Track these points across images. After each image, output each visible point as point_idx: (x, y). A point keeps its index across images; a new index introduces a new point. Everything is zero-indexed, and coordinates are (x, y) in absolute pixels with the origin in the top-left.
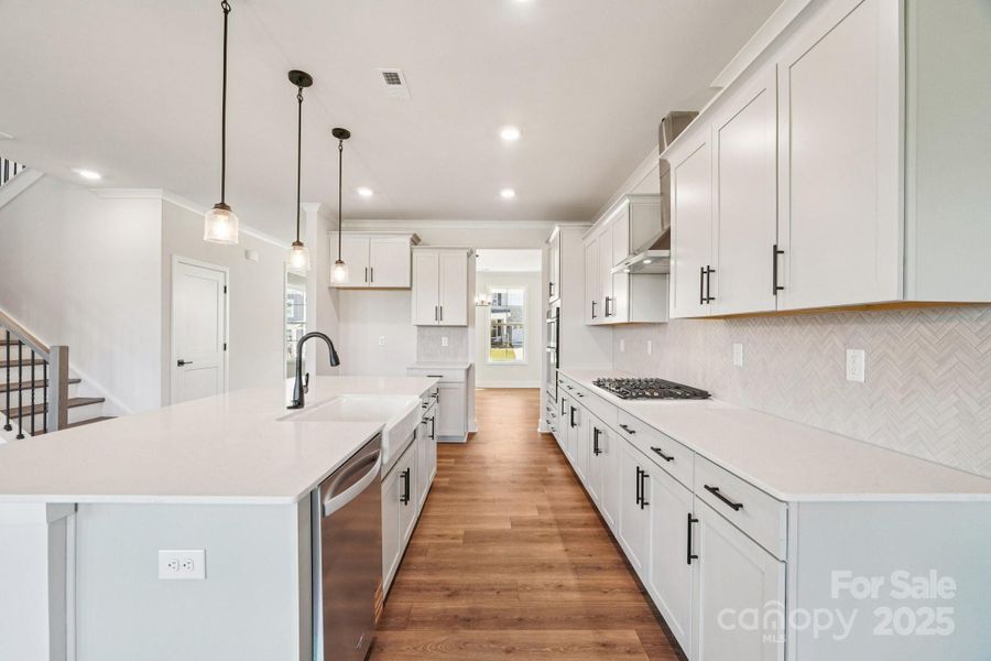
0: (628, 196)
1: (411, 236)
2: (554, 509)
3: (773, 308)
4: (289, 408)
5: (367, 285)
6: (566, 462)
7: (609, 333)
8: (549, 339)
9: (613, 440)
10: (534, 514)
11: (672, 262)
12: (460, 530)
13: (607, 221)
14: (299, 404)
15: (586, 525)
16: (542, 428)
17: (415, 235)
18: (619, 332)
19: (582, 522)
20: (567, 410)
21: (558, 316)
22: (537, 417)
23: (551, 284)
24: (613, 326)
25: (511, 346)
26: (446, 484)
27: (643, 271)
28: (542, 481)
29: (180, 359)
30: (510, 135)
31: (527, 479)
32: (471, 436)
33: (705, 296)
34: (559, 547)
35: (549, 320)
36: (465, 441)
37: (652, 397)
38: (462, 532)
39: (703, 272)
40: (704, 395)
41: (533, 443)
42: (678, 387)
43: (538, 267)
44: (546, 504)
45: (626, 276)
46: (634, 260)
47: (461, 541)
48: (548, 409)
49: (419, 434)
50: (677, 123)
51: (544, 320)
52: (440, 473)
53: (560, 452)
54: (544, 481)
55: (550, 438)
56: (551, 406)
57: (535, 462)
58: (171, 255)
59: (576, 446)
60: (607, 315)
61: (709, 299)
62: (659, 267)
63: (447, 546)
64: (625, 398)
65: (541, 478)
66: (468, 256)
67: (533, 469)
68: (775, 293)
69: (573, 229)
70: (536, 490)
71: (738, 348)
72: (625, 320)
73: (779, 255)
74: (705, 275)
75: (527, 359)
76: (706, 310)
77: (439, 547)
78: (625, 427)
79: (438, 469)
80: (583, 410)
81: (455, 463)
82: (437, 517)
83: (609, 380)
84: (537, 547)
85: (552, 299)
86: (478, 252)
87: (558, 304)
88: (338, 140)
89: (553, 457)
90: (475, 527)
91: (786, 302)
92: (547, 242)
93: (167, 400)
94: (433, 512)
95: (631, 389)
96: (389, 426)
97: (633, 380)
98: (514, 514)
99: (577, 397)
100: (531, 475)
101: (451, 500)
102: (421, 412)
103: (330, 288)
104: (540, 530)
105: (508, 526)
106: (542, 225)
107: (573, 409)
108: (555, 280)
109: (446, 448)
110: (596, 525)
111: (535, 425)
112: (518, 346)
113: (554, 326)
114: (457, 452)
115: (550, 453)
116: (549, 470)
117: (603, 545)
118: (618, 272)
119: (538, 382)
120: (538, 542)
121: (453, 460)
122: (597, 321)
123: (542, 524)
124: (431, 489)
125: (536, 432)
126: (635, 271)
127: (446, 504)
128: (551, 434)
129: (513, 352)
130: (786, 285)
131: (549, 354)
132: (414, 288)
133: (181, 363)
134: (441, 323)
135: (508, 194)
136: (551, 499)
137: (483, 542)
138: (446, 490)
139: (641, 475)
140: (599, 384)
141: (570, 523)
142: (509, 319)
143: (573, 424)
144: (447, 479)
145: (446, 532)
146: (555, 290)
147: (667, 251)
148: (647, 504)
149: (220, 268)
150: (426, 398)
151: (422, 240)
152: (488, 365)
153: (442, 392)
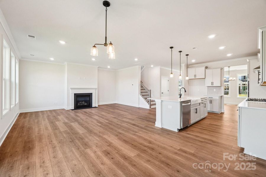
1: (205, 67)
5: (195, 78)
14: (180, 97)
21: (249, 83)
32: (222, 113)
36: (219, 113)
58: (161, 76)
86: (224, 68)
87: (249, 80)
102: (201, 101)
132: (206, 78)
133: (162, 93)
134: (213, 86)
150: (203, 99)
151: (209, 67)
152: (238, 98)
153: (212, 101)
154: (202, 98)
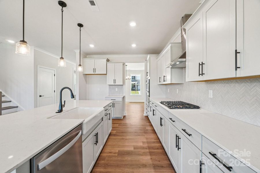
0: (171, 43)
1: (106, 59)
2: (148, 143)
3: (234, 76)
4: (57, 113)
5: (94, 73)
6: (152, 125)
7: (164, 87)
8: (147, 89)
9: (167, 122)
10: (141, 144)
11: (187, 63)
12: (117, 150)
13: (164, 52)
14: (61, 111)
15: (158, 149)
16: (145, 114)
17: (108, 59)
18: (168, 86)
19: (157, 148)
20: (152, 110)
21: (149, 82)
22: (144, 111)
23: (147, 73)
24: (166, 85)
25: (138, 90)
26: (115, 133)
27: (176, 67)
28: (144, 132)
29: (40, 95)
30: (133, 24)
31: (140, 131)
32: (124, 116)
33: (201, 73)
34: (149, 157)
35: (147, 83)
36: (122, 118)
37: (180, 108)
38: (117, 151)
39: (200, 65)
40: (198, 107)
41: (142, 119)
42: (188, 104)
43: (143, 69)
44: (145, 140)
45: (170, 69)
46: (173, 63)
47: (117, 155)
48: (147, 109)
49: (104, 119)
50: (186, 17)
51: (145, 83)
52: (113, 129)
53: (150, 122)
54: (145, 132)
55: (147, 117)
56: (147, 108)
57: (142, 125)
58: (37, 65)
59: (155, 121)
60: (164, 81)
61: (202, 74)
62: (182, 65)
63: (112, 156)
64: (171, 108)
65: (144, 131)
66: (123, 65)
67: (141, 128)
68: (236, 70)
69: (153, 56)
70: (142, 135)
71: (211, 92)
72: (170, 83)
73: (238, 54)
74: (201, 66)
75: (141, 94)
76: (201, 78)
77: (110, 157)
78: (171, 119)
79: (113, 128)
80: (156, 110)
81: (118, 126)
82: (110, 145)
83: (165, 102)
84: (141, 157)
85: (148, 77)
86: (126, 64)
87: (149, 78)
88: (79, 27)
89: (148, 124)
90: (122, 149)
91: (240, 74)
92: (146, 60)
93: (36, 106)
94: (109, 143)
95: (173, 105)
96: (86, 120)
97: (173, 102)
98: (135, 144)
99: (155, 106)
100: (141, 130)
101: (116, 139)
102: (104, 112)
103: (83, 74)
104: (143, 151)
105: (132, 149)
106: (144, 56)
107: (154, 110)
108: (148, 71)
109: (116, 121)
110: (161, 149)
111: (143, 113)
112: (140, 90)
113: (148, 85)
114: (120, 122)
115: (147, 122)
116: (147, 128)
117: (164, 157)
118: (167, 67)
119: (144, 100)
120: (142, 155)
121: (118, 125)
122: (161, 83)
123: (143, 148)
124: (110, 135)
125: (143, 115)
126: (173, 67)
127: (114, 140)
128: (147, 116)
129: (138, 92)
130: (242, 66)
131: (147, 93)
132: (107, 74)
133: (40, 96)
134: (115, 84)
135: (134, 46)
136: (147, 139)
137: (123, 155)
138: (115, 135)
139: (178, 138)
140: (162, 103)
141: (153, 148)
142: (137, 83)
143: (154, 115)
144: (115, 131)
145: (112, 151)
146: (148, 74)
147: (185, 59)
148: (180, 148)
149: (53, 69)
150: (107, 108)
151: (110, 60)
152: (130, 96)
153: (115, 104)
154: (104, 106)
